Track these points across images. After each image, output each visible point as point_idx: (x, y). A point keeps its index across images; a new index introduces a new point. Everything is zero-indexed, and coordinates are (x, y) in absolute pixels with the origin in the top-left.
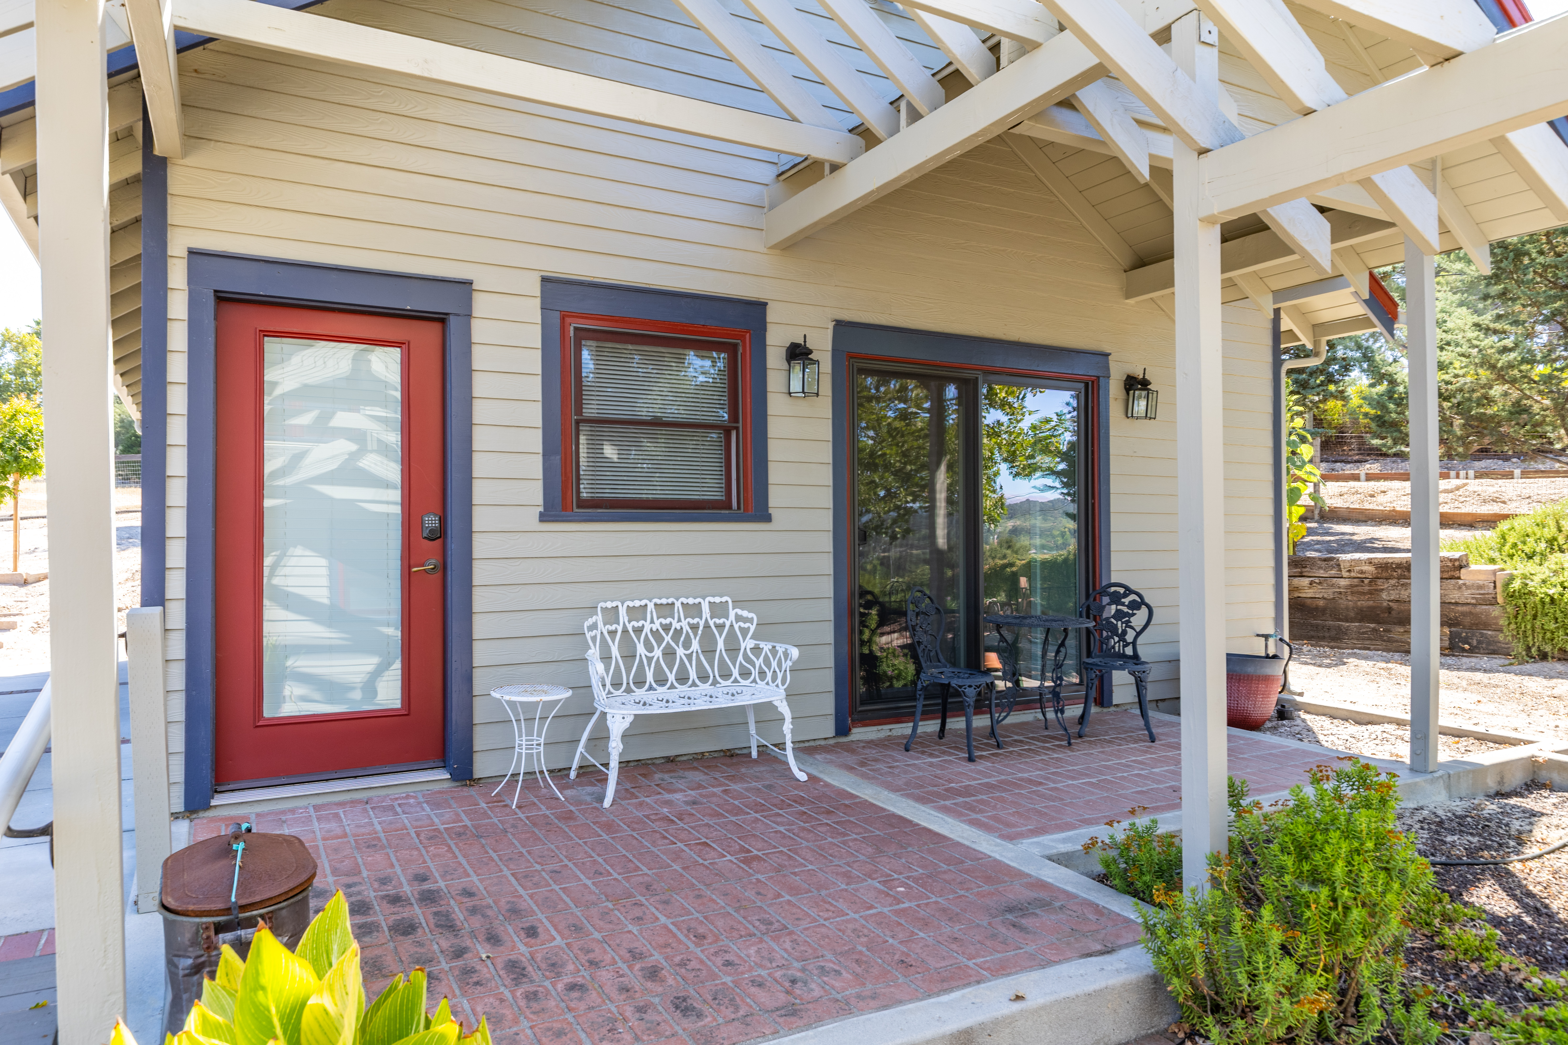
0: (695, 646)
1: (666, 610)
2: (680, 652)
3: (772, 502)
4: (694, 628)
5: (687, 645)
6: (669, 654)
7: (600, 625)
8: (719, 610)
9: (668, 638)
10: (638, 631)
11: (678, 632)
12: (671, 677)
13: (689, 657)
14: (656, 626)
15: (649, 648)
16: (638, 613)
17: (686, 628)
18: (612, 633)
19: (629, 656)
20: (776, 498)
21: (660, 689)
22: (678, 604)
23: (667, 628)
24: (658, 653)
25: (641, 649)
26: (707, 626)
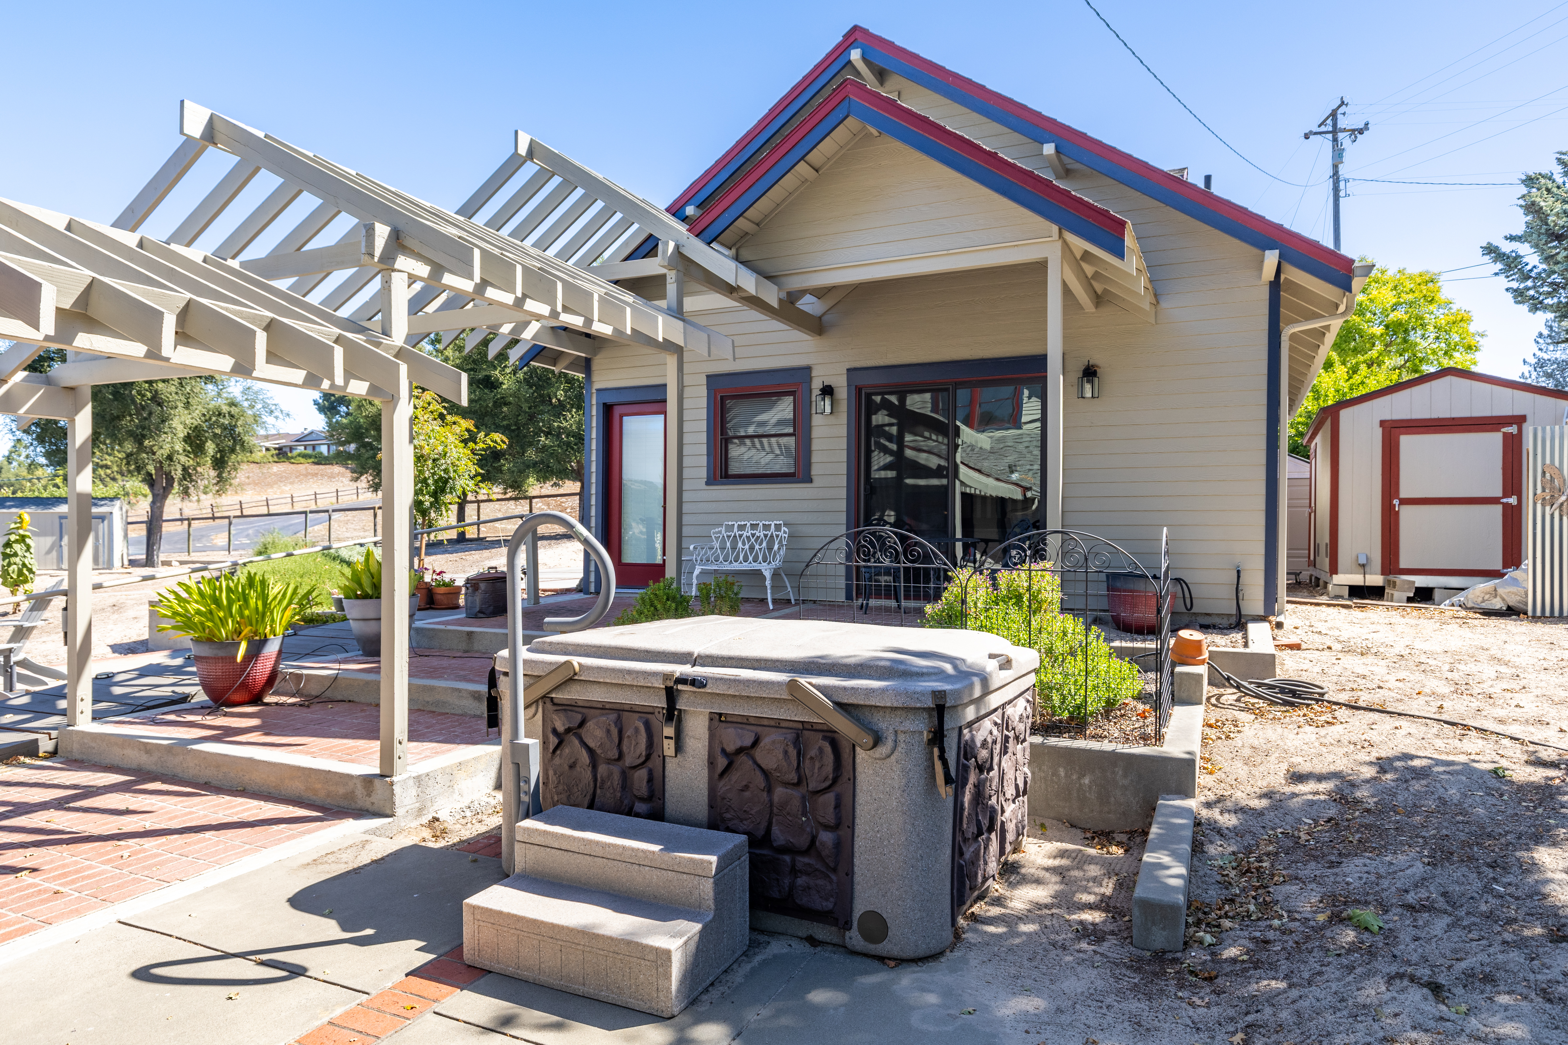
0: (764, 544)
1: (754, 527)
2: (757, 547)
3: (813, 473)
4: (766, 536)
5: (760, 544)
6: (752, 548)
7: (723, 532)
8: (778, 528)
9: (753, 540)
10: (741, 536)
11: (758, 537)
12: (751, 559)
13: (760, 549)
14: (749, 534)
15: (744, 544)
16: (742, 528)
17: (762, 536)
18: (729, 537)
19: (734, 548)
20: (815, 470)
21: (745, 564)
22: (761, 524)
23: (753, 535)
24: (747, 547)
25: (740, 545)
26: (772, 536)
